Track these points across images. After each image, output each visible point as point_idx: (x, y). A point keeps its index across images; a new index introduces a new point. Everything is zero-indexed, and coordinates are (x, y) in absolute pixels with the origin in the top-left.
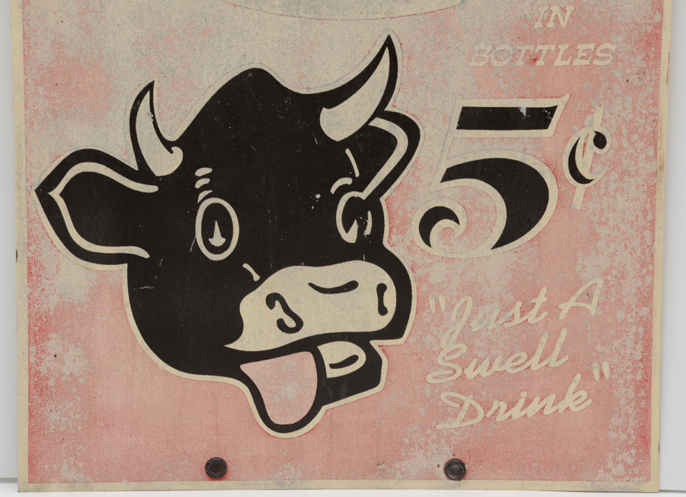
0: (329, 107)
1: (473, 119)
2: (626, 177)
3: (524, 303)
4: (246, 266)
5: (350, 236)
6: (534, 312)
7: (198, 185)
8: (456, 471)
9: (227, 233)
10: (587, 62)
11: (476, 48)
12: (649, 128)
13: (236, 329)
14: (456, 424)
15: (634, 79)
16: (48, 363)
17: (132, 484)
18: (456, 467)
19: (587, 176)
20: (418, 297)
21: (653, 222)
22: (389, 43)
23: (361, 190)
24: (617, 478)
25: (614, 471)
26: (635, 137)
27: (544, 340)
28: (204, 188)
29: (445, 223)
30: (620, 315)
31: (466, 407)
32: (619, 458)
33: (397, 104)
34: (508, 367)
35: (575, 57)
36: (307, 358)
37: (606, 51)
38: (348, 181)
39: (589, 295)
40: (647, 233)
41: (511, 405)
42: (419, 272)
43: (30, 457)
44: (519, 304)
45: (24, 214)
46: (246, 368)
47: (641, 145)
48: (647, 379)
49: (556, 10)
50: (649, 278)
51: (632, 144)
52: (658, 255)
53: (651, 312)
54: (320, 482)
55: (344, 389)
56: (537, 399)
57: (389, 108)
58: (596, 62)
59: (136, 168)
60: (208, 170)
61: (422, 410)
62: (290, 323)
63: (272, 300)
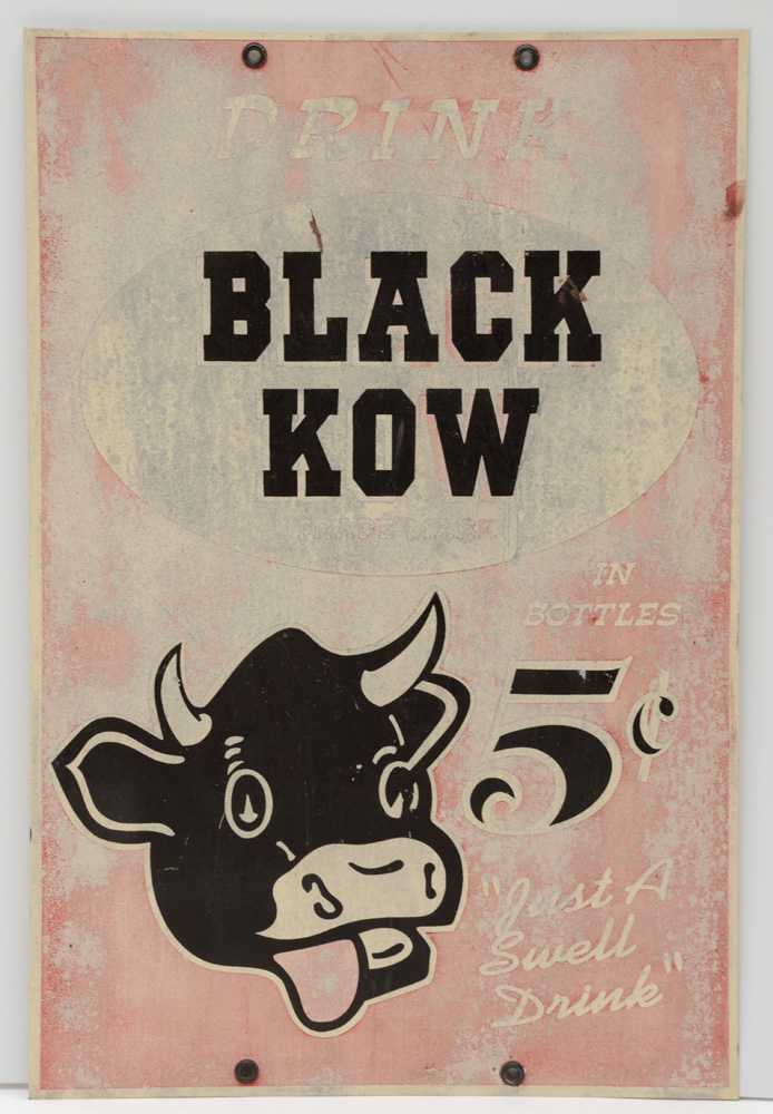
0: (371, 669)
1: (528, 682)
2: (696, 748)
3: (587, 885)
4: (280, 844)
5: (395, 811)
6: (598, 895)
7: (228, 755)
8: (513, 1075)
9: (259, 807)
10: (651, 622)
11: (531, 606)
12: (719, 694)
13: (268, 914)
14: (514, 1021)
15: (701, 641)
16: (63, 953)
17: (154, 1090)
18: (513, 1070)
19: (654, 746)
20: (470, 878)
21: (726, 797)
22: (436, 601)
23: (407, 760)
24: (692, 1083)
25: (689, 1076)
26: (705, 704)
27: (609, 927)
28: (235, 758)
29: (498, 796)
30: (693, 899)
31: (524, 1002)
32: (695, 1061)
33: (446, 666)
34: (570, 957)
35: (637, 616)
36: (346, 947)
37: (671, 610)
38: (392, 750)
39: (658, 876)
40: (720, 809)
41: (574, 1000)
42: (471, 851)
43: (42, 1060)
44: (581, 887)
45: (39, 790)
46: (280, 958)
47: (711, 712)
48: (723, 972)
49: (616, 567)
50: (723, 858)
51: (701, 711)
52: (733, 833)
53: (726, 897)
54: (362, 1088)
55: (389, 982)
56: (603, 994)
57: (436, 671)
58: (660, 622)
59: (161, 738)
60: (239, 739)
61: (476, 1006)
62: (329, 908)
63: (308, 881)
